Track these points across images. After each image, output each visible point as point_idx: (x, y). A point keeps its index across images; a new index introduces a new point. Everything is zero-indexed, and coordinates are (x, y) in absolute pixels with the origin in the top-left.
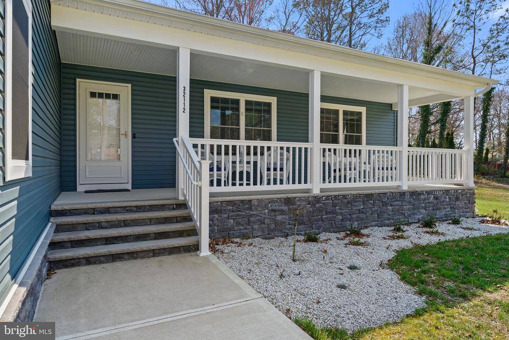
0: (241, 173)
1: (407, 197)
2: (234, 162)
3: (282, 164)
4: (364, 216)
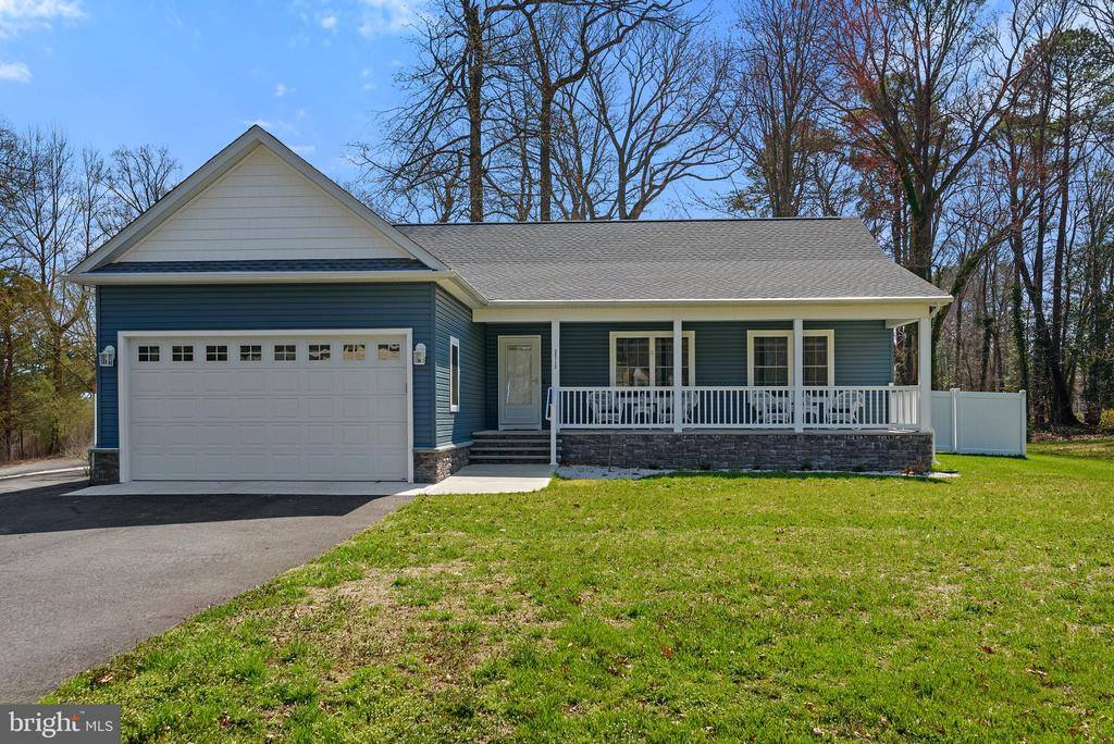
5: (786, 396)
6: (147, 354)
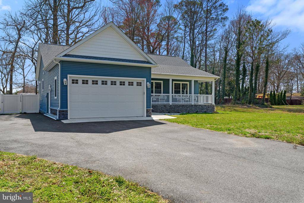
0: (154, 101)
1: (193, 106)
2: (153, 98)
3: (163, 99)
4: (182, 110)
5: (180, 96)
6: (75, 82)
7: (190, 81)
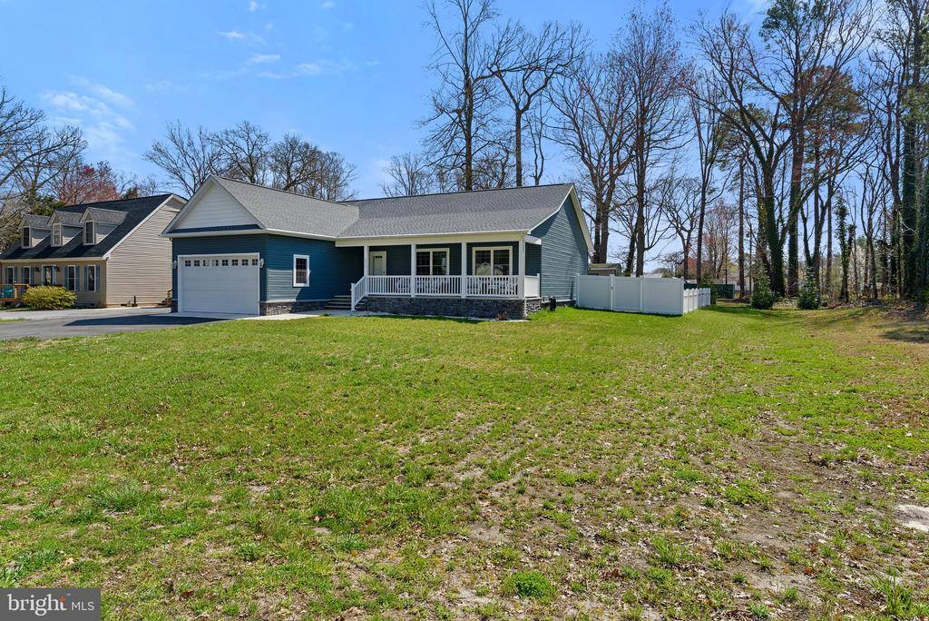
7: (515, 245)
